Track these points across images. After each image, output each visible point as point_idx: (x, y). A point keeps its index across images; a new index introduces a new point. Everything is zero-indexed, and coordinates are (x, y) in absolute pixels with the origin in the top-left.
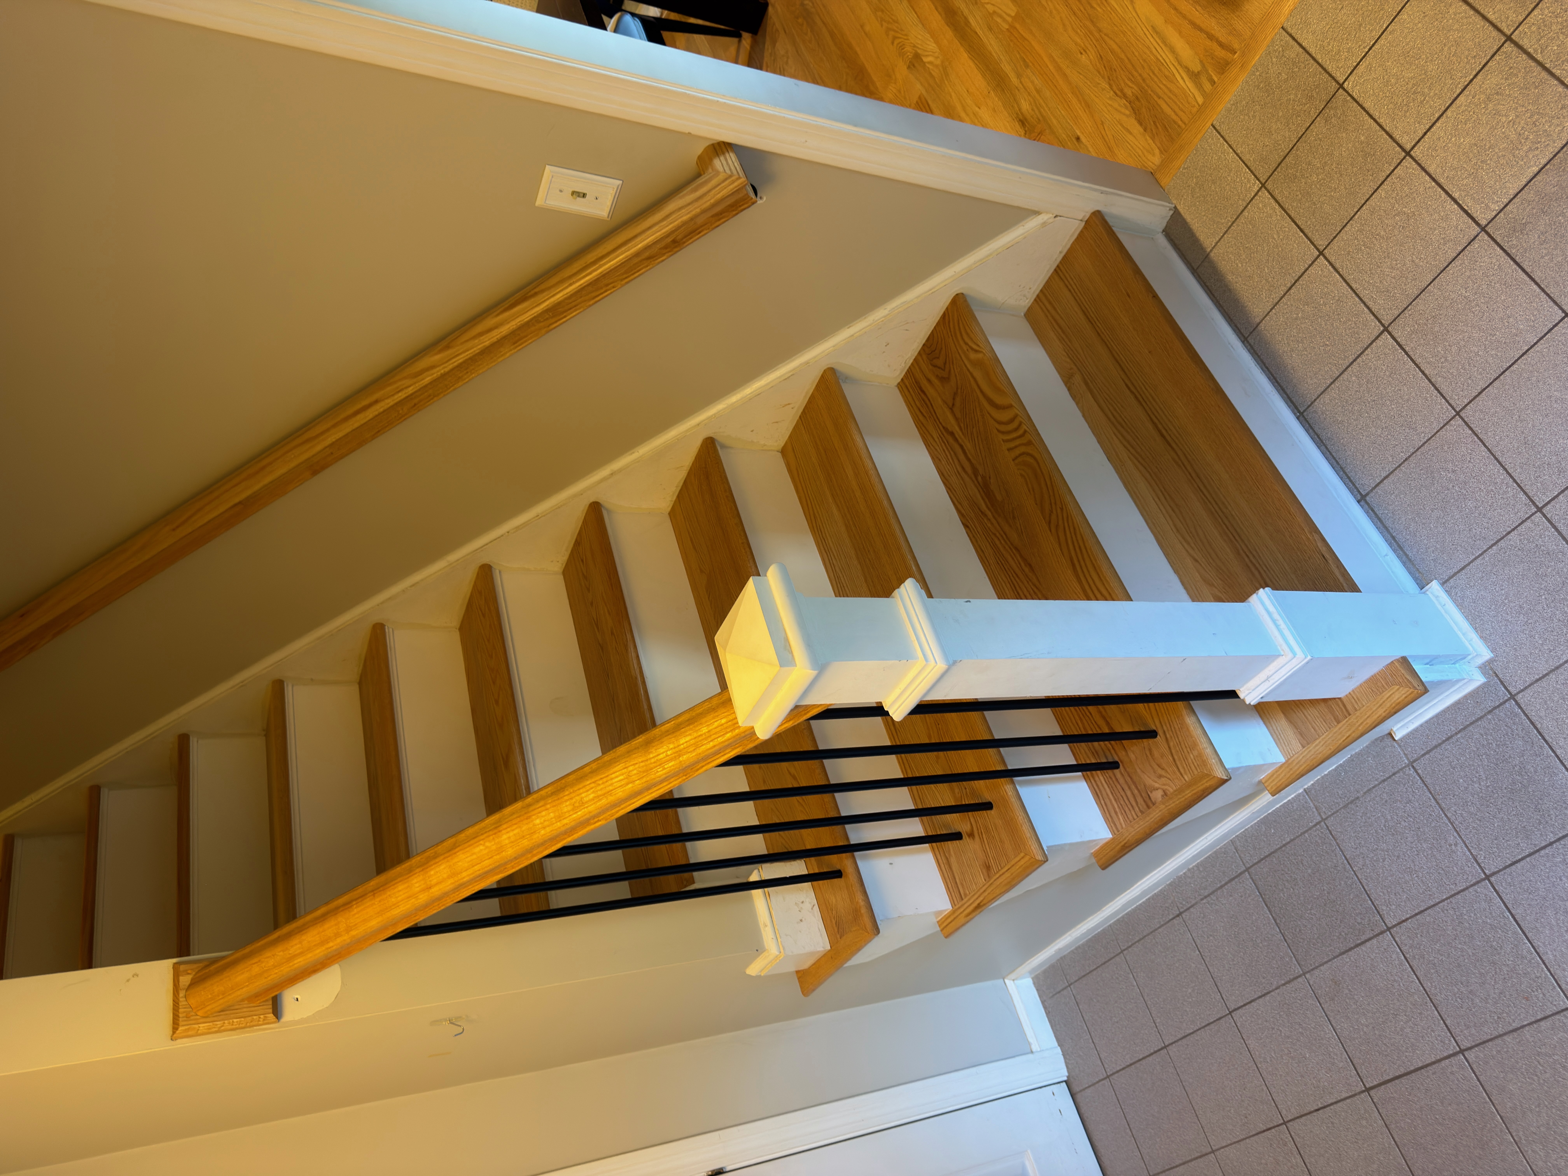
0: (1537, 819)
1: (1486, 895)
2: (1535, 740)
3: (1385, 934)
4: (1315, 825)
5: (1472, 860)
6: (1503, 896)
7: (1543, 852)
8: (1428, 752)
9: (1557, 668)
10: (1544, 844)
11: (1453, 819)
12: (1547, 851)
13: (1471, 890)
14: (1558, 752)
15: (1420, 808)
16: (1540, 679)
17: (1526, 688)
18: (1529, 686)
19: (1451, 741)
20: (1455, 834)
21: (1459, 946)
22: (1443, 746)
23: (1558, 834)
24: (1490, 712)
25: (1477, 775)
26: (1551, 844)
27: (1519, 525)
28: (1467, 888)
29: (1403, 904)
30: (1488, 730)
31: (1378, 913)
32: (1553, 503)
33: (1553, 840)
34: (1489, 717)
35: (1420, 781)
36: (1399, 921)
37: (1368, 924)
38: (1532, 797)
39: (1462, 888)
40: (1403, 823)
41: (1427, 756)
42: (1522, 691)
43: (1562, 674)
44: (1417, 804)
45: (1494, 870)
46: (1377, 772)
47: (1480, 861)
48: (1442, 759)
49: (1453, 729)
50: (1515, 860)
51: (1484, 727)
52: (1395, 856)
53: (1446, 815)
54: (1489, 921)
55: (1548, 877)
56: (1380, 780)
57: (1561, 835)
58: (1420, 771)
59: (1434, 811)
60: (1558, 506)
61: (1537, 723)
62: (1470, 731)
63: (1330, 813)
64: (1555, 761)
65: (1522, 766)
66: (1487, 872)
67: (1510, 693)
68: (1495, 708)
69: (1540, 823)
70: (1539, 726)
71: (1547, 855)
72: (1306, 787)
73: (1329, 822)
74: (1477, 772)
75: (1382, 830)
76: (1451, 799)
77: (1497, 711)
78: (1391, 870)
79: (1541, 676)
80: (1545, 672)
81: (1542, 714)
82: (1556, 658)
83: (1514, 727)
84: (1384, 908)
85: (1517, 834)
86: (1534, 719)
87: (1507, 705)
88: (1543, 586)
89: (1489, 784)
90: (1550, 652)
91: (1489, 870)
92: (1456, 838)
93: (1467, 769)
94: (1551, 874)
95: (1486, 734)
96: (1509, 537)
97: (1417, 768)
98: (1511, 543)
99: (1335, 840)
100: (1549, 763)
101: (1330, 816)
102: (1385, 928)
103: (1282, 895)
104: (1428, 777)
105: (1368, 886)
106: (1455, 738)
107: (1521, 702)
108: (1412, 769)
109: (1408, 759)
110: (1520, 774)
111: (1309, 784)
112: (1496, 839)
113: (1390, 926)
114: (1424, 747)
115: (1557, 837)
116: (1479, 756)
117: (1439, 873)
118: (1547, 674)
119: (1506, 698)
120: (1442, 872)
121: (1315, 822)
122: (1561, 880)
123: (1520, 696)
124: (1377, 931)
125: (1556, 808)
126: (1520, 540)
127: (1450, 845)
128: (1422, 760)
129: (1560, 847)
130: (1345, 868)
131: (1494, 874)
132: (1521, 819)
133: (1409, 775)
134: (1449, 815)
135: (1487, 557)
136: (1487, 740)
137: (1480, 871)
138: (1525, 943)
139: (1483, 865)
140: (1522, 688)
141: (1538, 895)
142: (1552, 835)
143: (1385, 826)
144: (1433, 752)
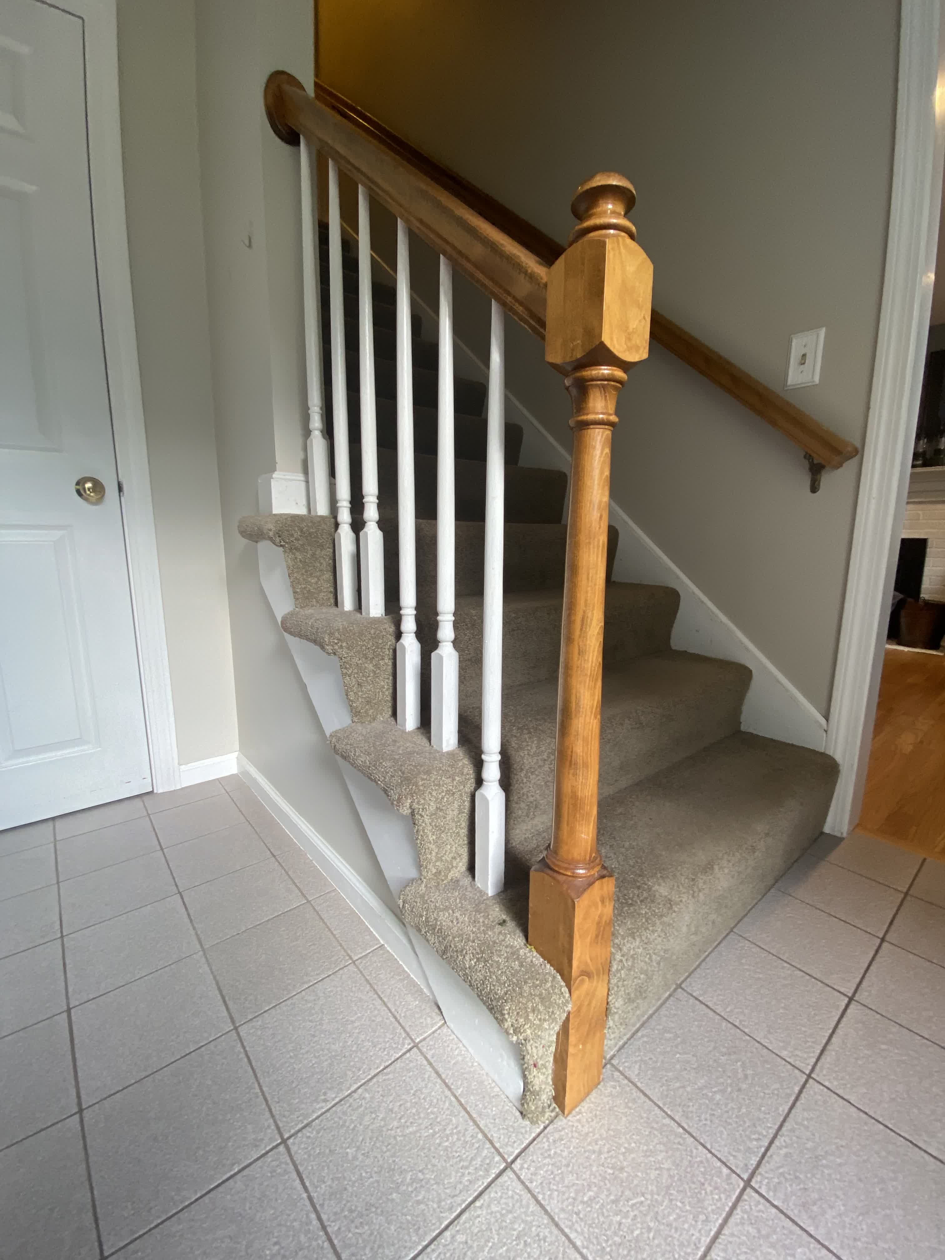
0: (356, 1207)
1: (262, 1140)
2: (459, 1199)
3: (230, 1025)
4: (348, 955)
5: (305, 1122)
6: (259, 1163)
7: (313, 1216)
8: (430, 1064)
9: (557, 1225)
10: (324, 1217)
11: (356, 1096)
12: (315, 1222)
13: (271, 1121)
14: (447, 1234)
15: (367, 1058)
16: (538, 1202)
17: (523, 1183)
18: (527, 1188)
19: (446, 1090)
20: (337, 1100)
21: (204, 1109)
22: (439, 1081)
23: (336, 1237)
24: (485, 1136)
25: (408, 1124)
26: (324, 1228)
27: (719, 1159)
28: (273, 1116)
29: (262, 1042)
30: (464, 1135)
31: (255, 1018)
32: (762, 1201)
33: (329, 1230)
34: (480, 1136)
35: (398, 1056)
36: (243, 1038)
37: (244, 1007)
38: (384, 1198)
39: (273, 1110)
40: (351, 1039)
41: (425, 1062)
42: (519, 1178)
43: (551, 1232)
44: (371, 1054)
45: (293, 1149)
46: (404, 1010)
47: (304, 1131)
48: (423, 1080)
49: (460, 1091)
50: (304, 1176)
51: (466, 1130)
52: (315, 1032)
53: (359, 1088)
54: (230, 1144)
55: (280, 1225)
56: (396, 1013)
57: (336, 1242)
58: (408, 1055)
59: (364, 1073)
60: (761, 1207)
61: (482, 1201)
62: (459, 1113)
63: (360, 967)
64: (434, 1230)
65: (423, 1183)
66: (291, 1140)
67: (513, 1161)
68: (491, 1143)
69: (351, 1211)
70: (478, 1204)
71: (309, 1223)
72: (386, 946)
73: (352, 968)
74: (411, 1123)
75: (343, 1018)
76: (378, 1092)
77: (488, 1145)
78: (299, 1028)
79: (542, 1202)
80: (548, 1208)
81: (494, 1208)
82: (570, 1223)
83: (471, 1170)
84: (260, 1023)
85: (338, 1179)
86: (486, 1196)
87: (497, 1158)
88: (656, 1197)
89: (399, 1139)
90: (576, 1213)
91: (294, 1144)
92: (333, 1099)
93: (414, 1111)
94: (284, 1229)
95: (459, 1132)
96: (700, 1147)
97: (412, 1052)
98: (695, 1151)
99: (333, 974)
100: (431, 1221)
101: (358, 968)
102: (237, 1025)
103: (283, 929)
104: (402, 1065)
105: (286, 1005)
106: (448, 1093)
107: (504, 1178)
108: (410, 1047)
109: (421, 1041)
110: (413, 1180)
111: (388, 949)
112: (330, 1151)
113: (240, 1029)
114: (435, 1059)
115: (333, 1237)
116: (431, 1124)
117: (293, 1082)
118: (546, 1211)
119: (506, 1156)
120: (294, 1085)
121: (352, 955)
122: (276, 1244)
123: (512, 1175)
124: (236, 1016)
125: (371, 1234)
126: (701, 1162)
127: (325, 1094)
128: (420, 1057)
129: (320, 1242)
130: (304, 983)
131: (288, 1150)
132: (357, 1185)
133: (403, 1044)
134: (360, 1091)
135: (667, 1121)
136: (452, 1134)
137: (293, 1131)
138: (196, 1192)
139: (300, 1135)
140: (522, 1177)
141: (257, 1211)
142: (336, 1228)
143: (347, 1021)
144: (431, 1069)
